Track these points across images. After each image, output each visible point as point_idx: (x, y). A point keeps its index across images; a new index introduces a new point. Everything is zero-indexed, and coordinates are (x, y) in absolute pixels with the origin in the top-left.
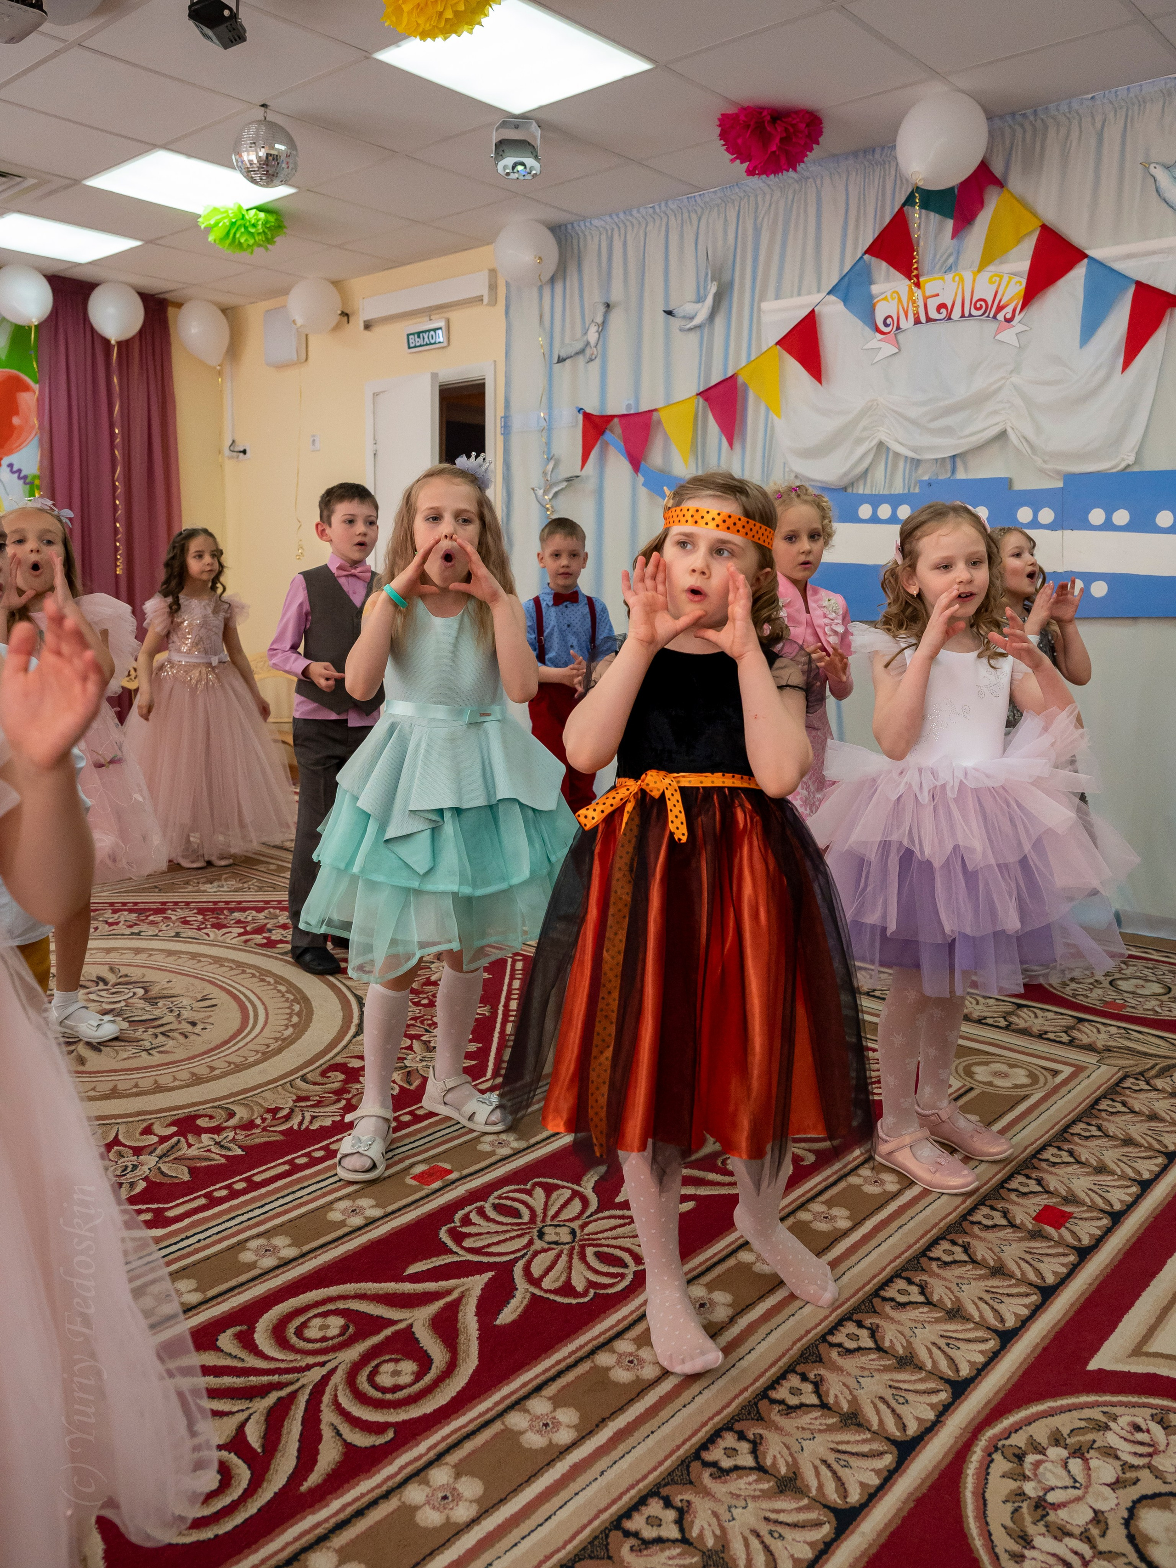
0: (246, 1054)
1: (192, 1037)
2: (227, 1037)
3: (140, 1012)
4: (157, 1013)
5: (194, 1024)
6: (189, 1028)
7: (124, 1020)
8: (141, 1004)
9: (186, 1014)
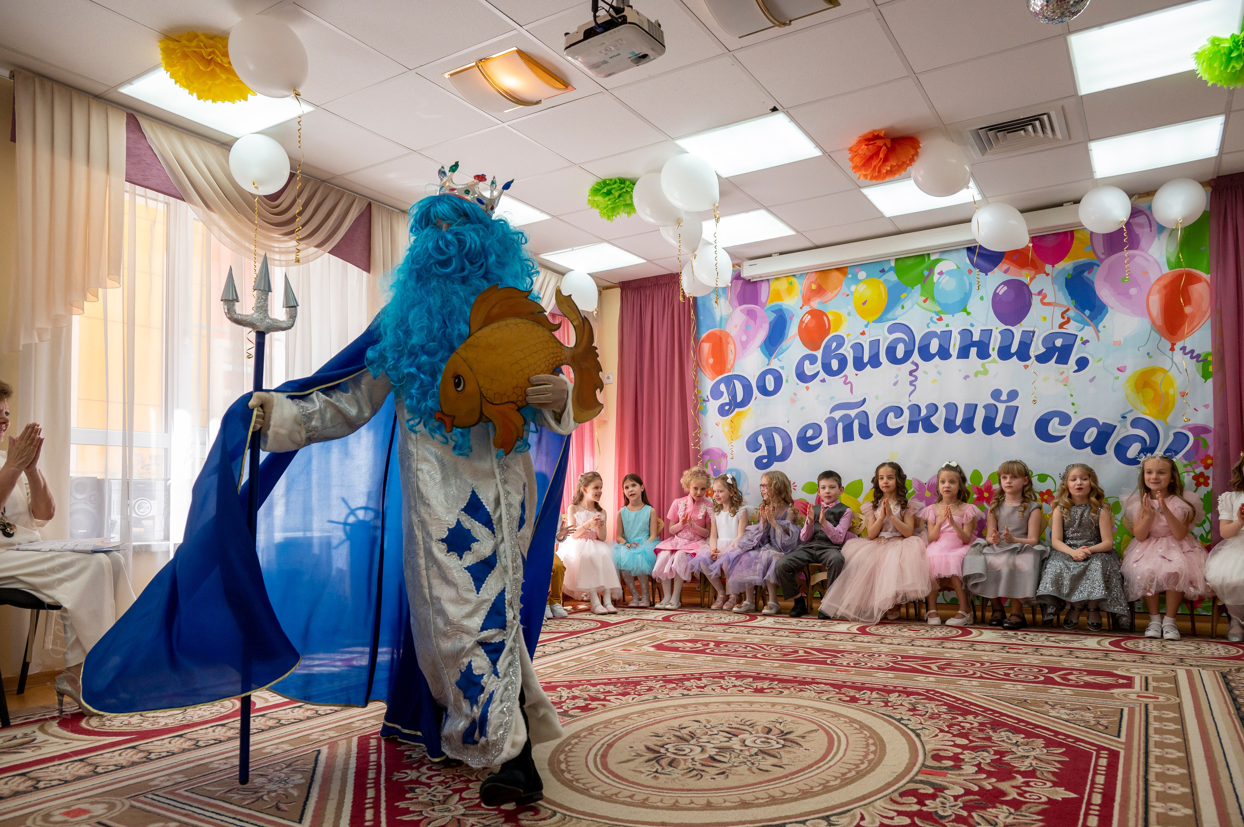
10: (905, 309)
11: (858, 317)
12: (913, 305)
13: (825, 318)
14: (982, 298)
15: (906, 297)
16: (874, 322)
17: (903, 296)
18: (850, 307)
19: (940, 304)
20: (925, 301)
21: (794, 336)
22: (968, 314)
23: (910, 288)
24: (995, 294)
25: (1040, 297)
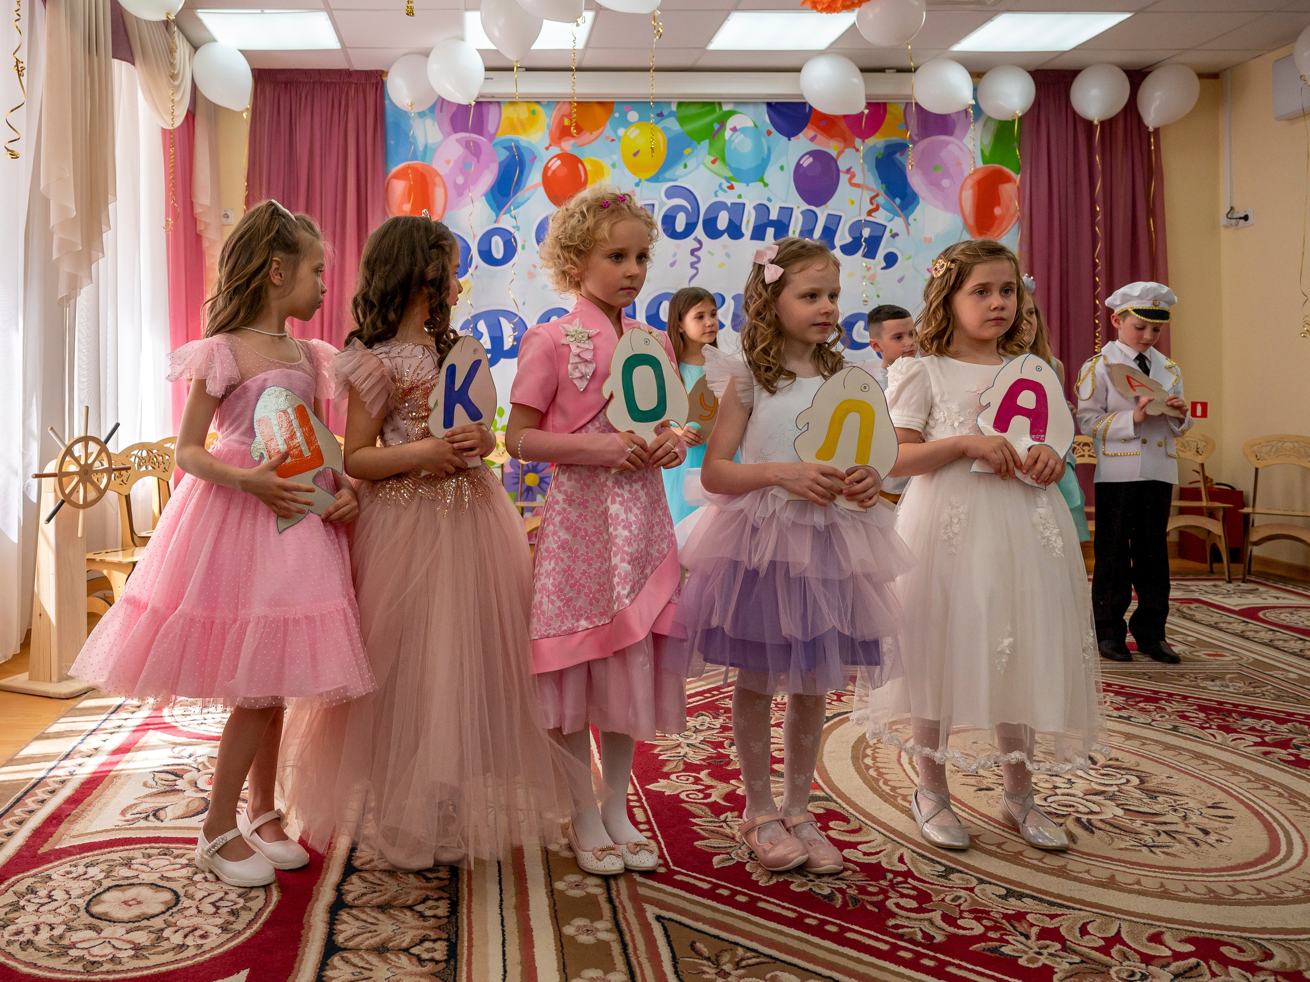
0: (1282, 886)
1: (1205, 847)
2: (1251, 859)
3: (1136, 803)
4: (1157, 808)
5: (1206, 832)
6: (1200, 835)
7: (1118, 806)
8: (1137, 794)
9: (1194, 818)
10: (689, 168)
11: (627, 171)
12: (698, 166)
13: (580, 166)
14: (782, 168)
15: (690, 154)
16: (649, 180)
17: (687, 151)
18: (615, 157)
19: (732, 169)
20: (714, 162)
21: (535, 187)
22: (766, 185)
23: (695, 143)
24: (798, 166)
25: (848, 176)
